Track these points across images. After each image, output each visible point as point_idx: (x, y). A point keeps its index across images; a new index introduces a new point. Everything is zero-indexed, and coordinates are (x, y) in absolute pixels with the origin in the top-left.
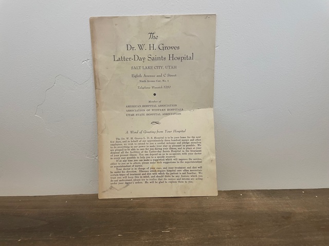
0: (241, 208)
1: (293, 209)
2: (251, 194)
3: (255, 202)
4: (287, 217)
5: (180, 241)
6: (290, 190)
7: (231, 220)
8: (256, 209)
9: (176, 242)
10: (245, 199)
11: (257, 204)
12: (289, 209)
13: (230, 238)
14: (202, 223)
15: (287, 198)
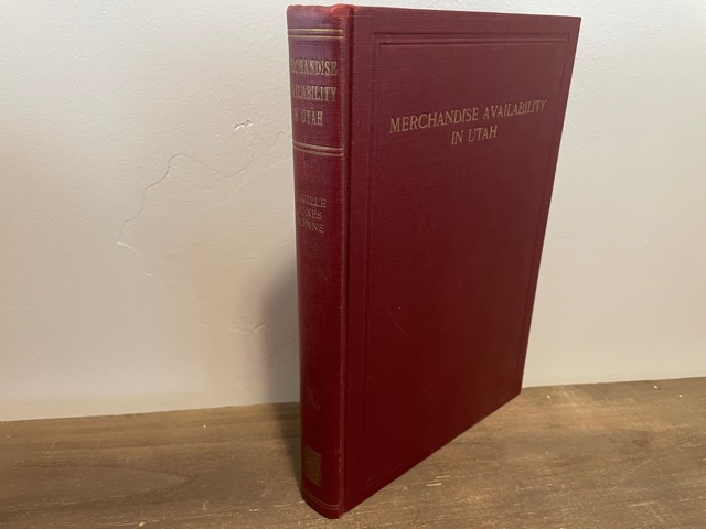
0: (556, 426)
1: (648, 424)
2: (566, 394)
3: (578, 411)
4: (642, 441)
5: (468, 504)
6: (631, 382)
7: (547, 453)
8: (584, 427)
9: (461, 506)
10: (558, 406)
11: (584, 417)
12: (640, 424)
13: (557, 491)
14: (495, 463)
15: (631, 400)
